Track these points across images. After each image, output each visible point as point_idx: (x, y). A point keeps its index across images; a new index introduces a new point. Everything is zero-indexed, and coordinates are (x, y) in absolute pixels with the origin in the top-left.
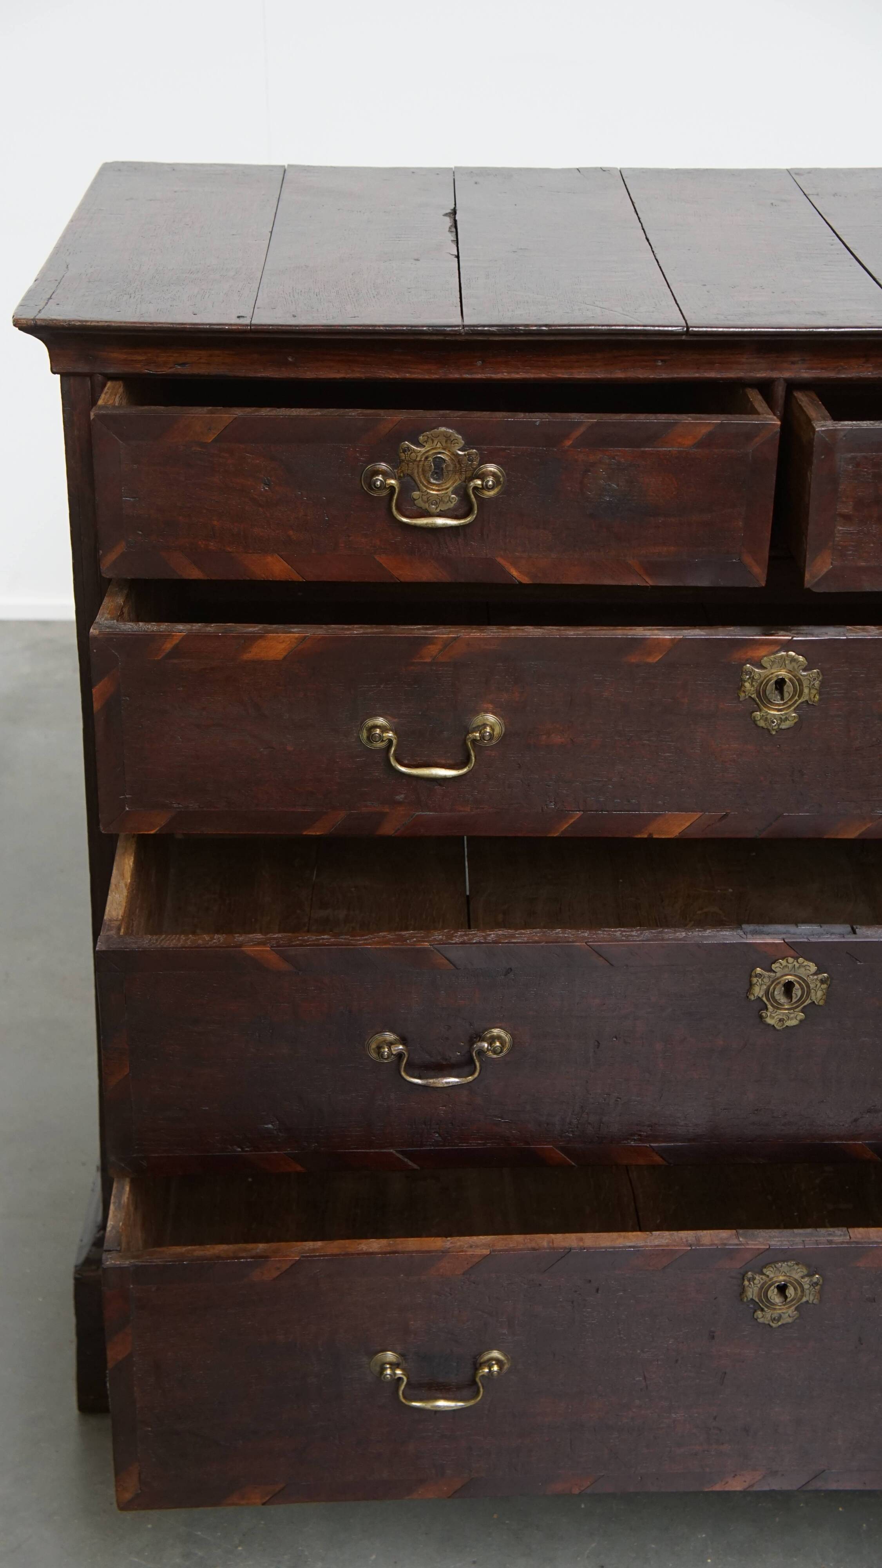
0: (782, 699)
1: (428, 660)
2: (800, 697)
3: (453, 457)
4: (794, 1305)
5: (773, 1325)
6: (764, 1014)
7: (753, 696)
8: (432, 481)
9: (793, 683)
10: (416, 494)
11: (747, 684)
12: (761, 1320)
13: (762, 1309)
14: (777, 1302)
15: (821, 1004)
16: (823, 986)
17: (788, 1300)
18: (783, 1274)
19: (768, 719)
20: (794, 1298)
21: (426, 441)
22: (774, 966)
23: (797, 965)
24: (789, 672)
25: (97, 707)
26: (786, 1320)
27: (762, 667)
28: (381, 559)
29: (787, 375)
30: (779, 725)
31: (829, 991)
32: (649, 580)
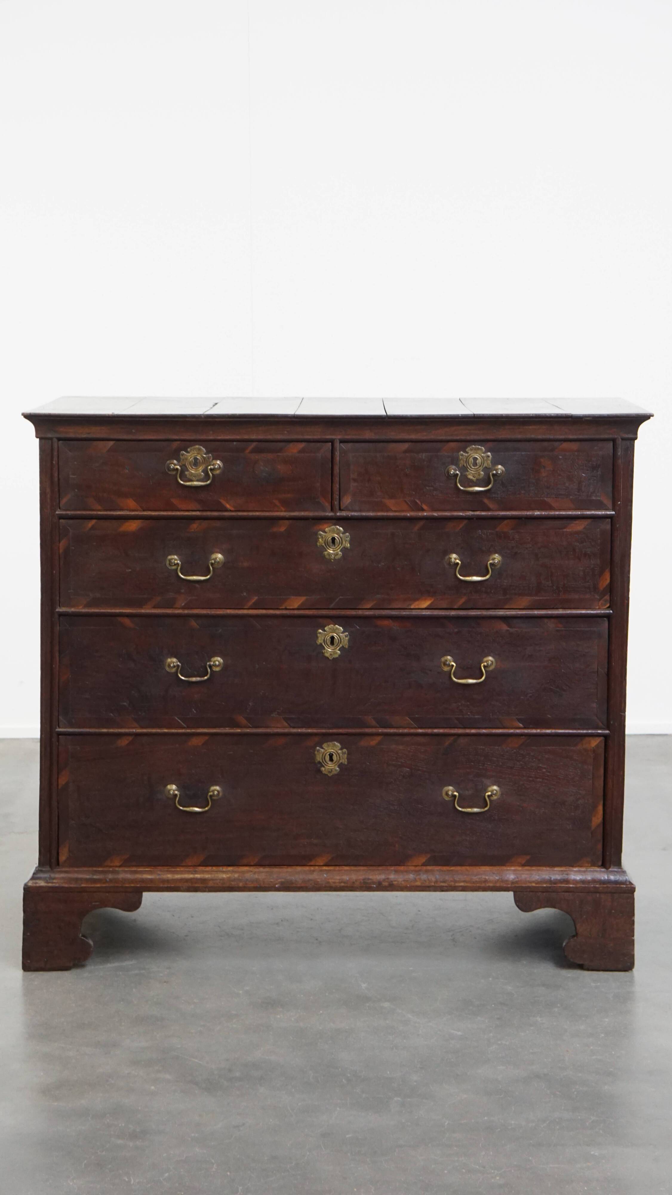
0: (334, 546)
1: (193, 530)
2: (341, 545)
3: (202, 457)
4: (337, 764)
5: (329, 775)
6: (324, 652)
7: (323, 545)
8: (193, 467)
9: (339, 539)
10: (186, 473)
11: (320, 540)
12: (324, 772)
13: (324, 767)
14: (330, 763)
15: (347, 647)
16: (347, 638)
17: (334, 762)
18: (331, 748)
19: (329, 554)
20: (337, 760)
21: (191, 451)
22: (326, 628)
23: (335, 628)
24: (337, 534)
25: (61, 551)
26: (334, 772)
27: (326, 532)
28: (173, 501)
29: (339, 437)
30: (334, 557)
31: (349, 641)
32: (283, 509)
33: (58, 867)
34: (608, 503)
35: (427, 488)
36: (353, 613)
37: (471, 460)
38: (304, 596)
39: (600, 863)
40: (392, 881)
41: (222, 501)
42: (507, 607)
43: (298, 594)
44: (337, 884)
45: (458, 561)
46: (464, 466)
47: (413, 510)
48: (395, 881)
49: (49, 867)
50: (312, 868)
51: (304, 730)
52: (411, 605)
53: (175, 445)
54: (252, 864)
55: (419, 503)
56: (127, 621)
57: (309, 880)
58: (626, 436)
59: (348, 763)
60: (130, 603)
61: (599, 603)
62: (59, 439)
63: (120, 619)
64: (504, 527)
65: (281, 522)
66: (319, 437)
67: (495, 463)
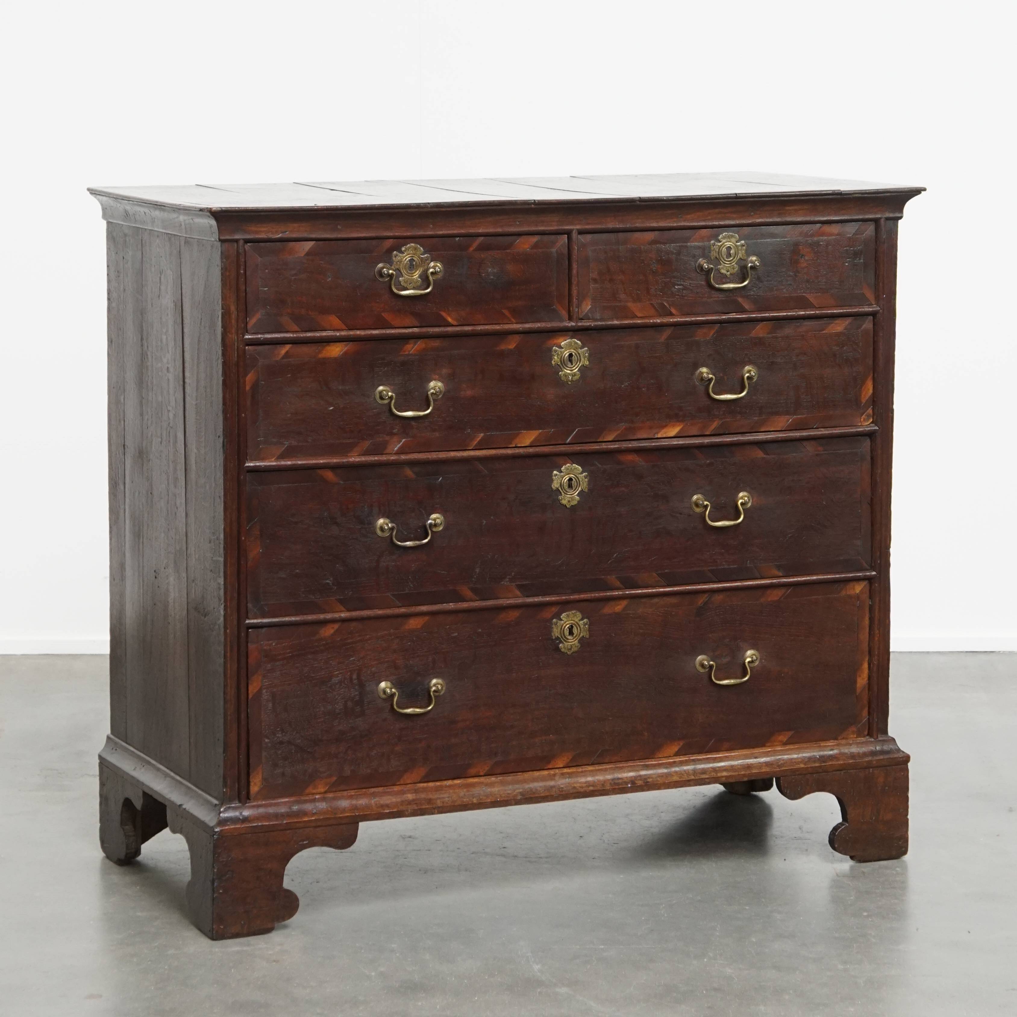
0: (572, 364)
1: (407, 353)
2: (580, 363)
3: (419, 259)
4: (577, 638)
5: (568, 653)
6: (560, 498)
7: (559, 364)
8: (409, 271)
9: (577, 356)
10: (402, 279)
11: (555, 357)
12: (563, 650)
13: (563, 642)
14: (569, 637)
15: (586, 490)
16: (586, 480)
17: (574, 636)
18: (571, 619)
19: (566, 375)
20: (577, 634)
21: (405, 251)
22: (563, 469)
23: (573, 468)
24: (574, 349)
25: (248, 388)
26: (575, 649)
27: (561, 348)
28: (385, 315)
29: (578, 227)
30: (572, 378)
31: (589, 483)
32: (514, 321)
33: (248, 801)
34: (870, 295)
35: (676, 287)
36: (596, 447)
37: (724, 249)
38: (535, 429)
39: (866, 733)
40: (645, 779)
41: (444, 314)
42: (762, 430)
43: (529, 427)
44: (586, 789)
45: (711, 376)
46: (716, 257)
47: (660, 316)
48: (649, 778)
49: (237, 802)
50: (552, 772)
51: (536, 599)
52: (657, 433)
53: (388, 243)
54: (482, 774)
55: (668, 306)
56: (329, 475)
57: (552, 787)
58: (891, 215)
59: (591, 636)
60: (332, 450)
61: (861, 418)
62: (247, 241)
63: (320, 472)
64: (759, 331)
65: (510, 337)
66: (556, 228)
67: (749, 253)
